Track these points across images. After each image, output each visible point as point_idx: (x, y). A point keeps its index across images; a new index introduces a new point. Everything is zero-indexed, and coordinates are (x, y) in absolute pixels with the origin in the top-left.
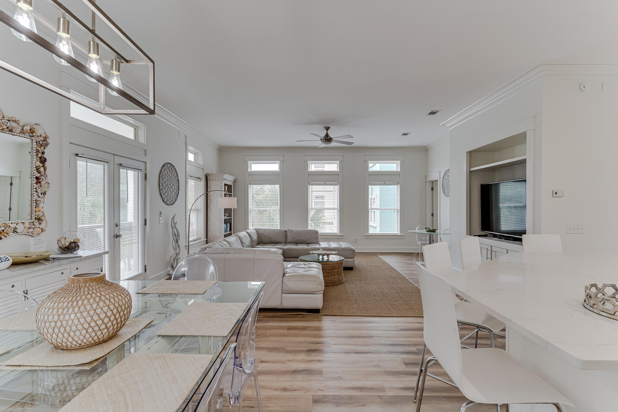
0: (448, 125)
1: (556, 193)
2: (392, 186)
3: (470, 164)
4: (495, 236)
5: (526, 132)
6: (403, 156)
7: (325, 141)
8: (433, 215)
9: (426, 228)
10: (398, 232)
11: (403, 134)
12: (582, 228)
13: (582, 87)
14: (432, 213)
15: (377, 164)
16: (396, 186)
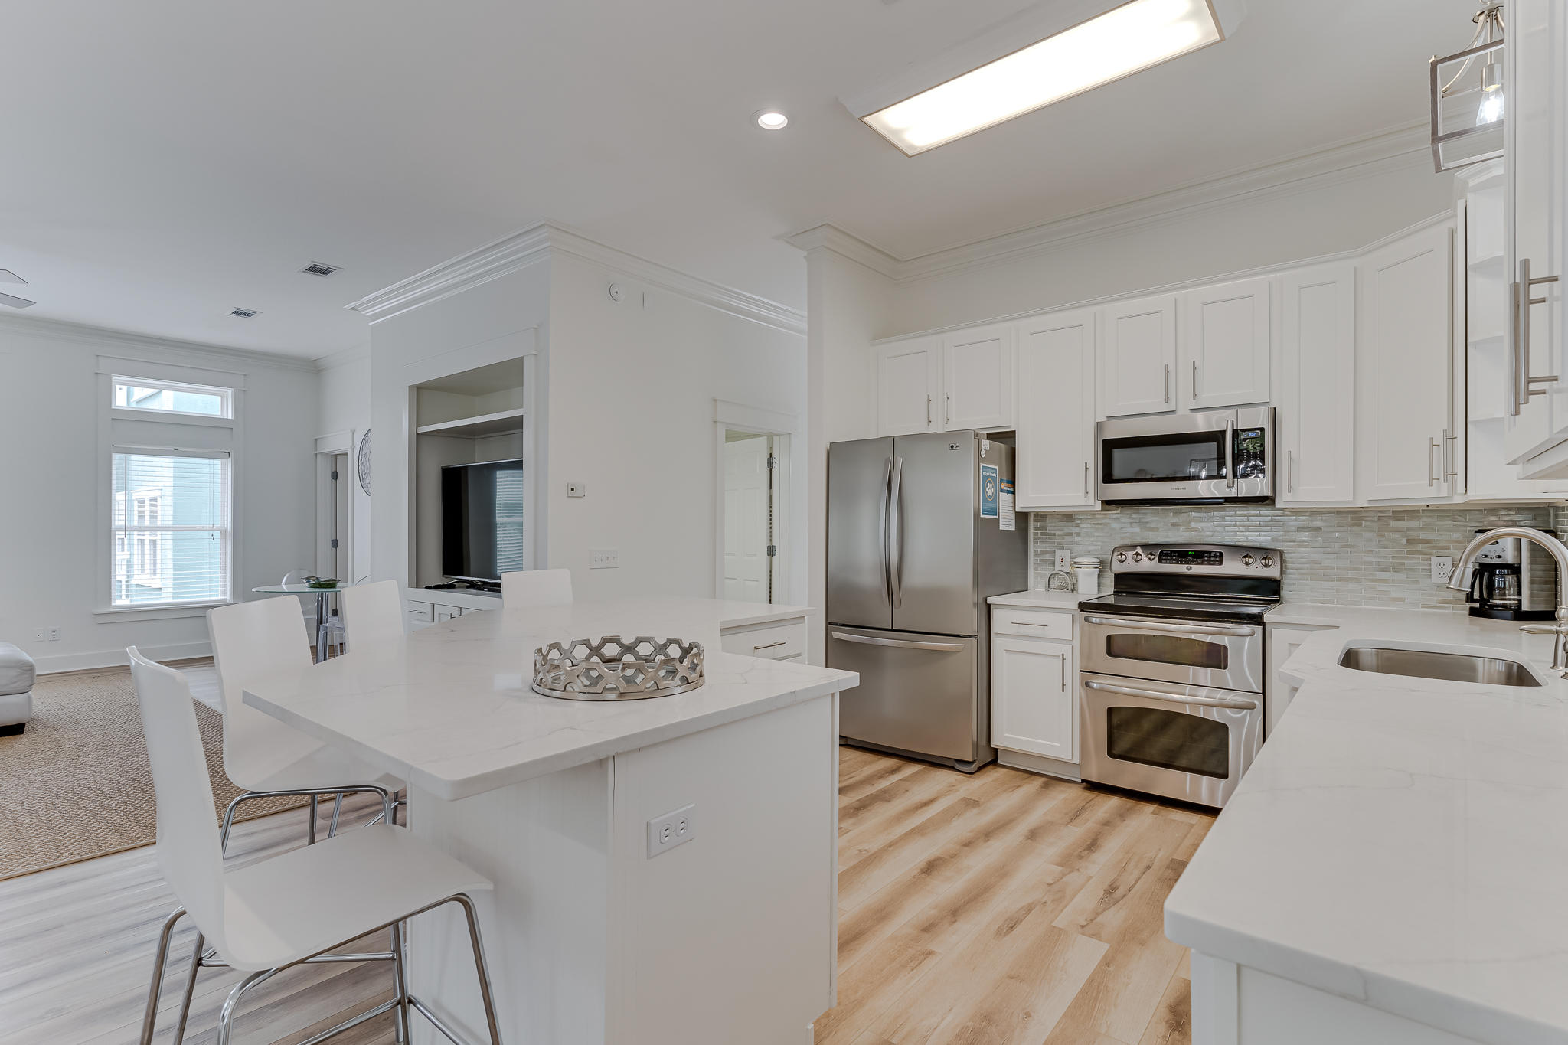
0: (368, 313)
1: (572, 490)
2: (206, 461)
3: (418, 418)
4: (472, 585)
5: (522, 358)
6: (245, 375)
8: (335, 543)
9: (308, 579)
10: (225, 595)
11: (236, 313)
12: (614, 558)
13: (613, 292)
14: (333, 538)
15: (164, 392)
16: (218, 462)
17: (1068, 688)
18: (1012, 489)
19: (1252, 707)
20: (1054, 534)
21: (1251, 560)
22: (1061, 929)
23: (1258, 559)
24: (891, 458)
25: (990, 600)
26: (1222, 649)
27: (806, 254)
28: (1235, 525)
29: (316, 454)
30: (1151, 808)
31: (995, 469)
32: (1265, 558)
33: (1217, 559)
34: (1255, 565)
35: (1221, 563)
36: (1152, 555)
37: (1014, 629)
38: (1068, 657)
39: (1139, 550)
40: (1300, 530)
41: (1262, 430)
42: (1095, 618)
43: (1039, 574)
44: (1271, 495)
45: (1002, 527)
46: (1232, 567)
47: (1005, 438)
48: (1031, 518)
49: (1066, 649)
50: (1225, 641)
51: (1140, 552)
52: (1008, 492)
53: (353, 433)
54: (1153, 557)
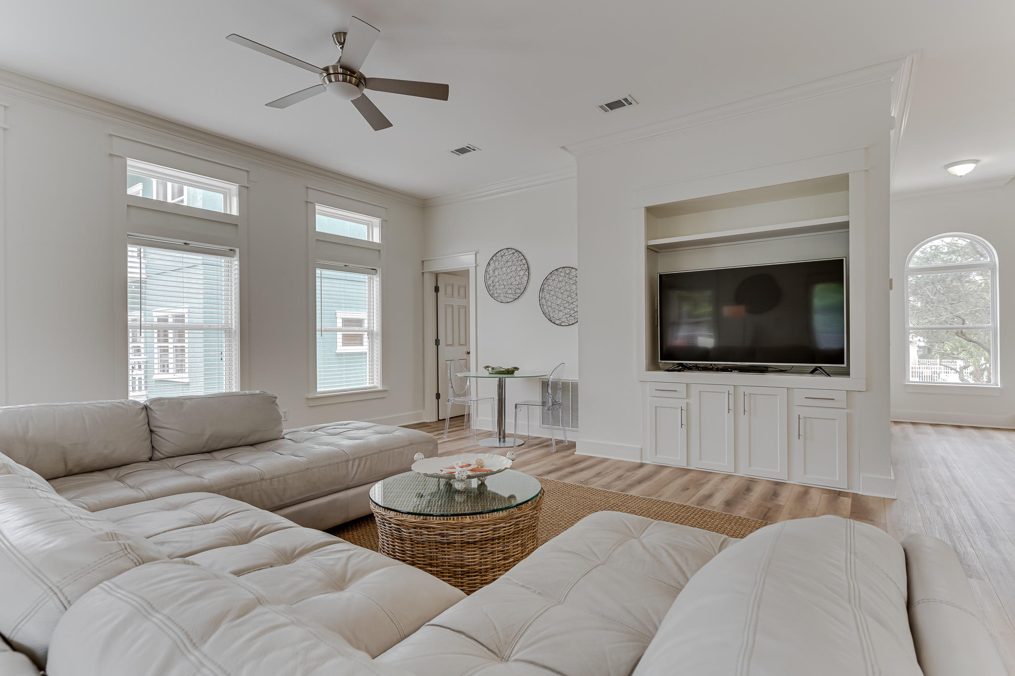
6: (387, 207)
8: (437, 342)
10: (378, 383)
14: (436, 338)
16: (373, 277)
29: (423, 273)
53: (475, 255)
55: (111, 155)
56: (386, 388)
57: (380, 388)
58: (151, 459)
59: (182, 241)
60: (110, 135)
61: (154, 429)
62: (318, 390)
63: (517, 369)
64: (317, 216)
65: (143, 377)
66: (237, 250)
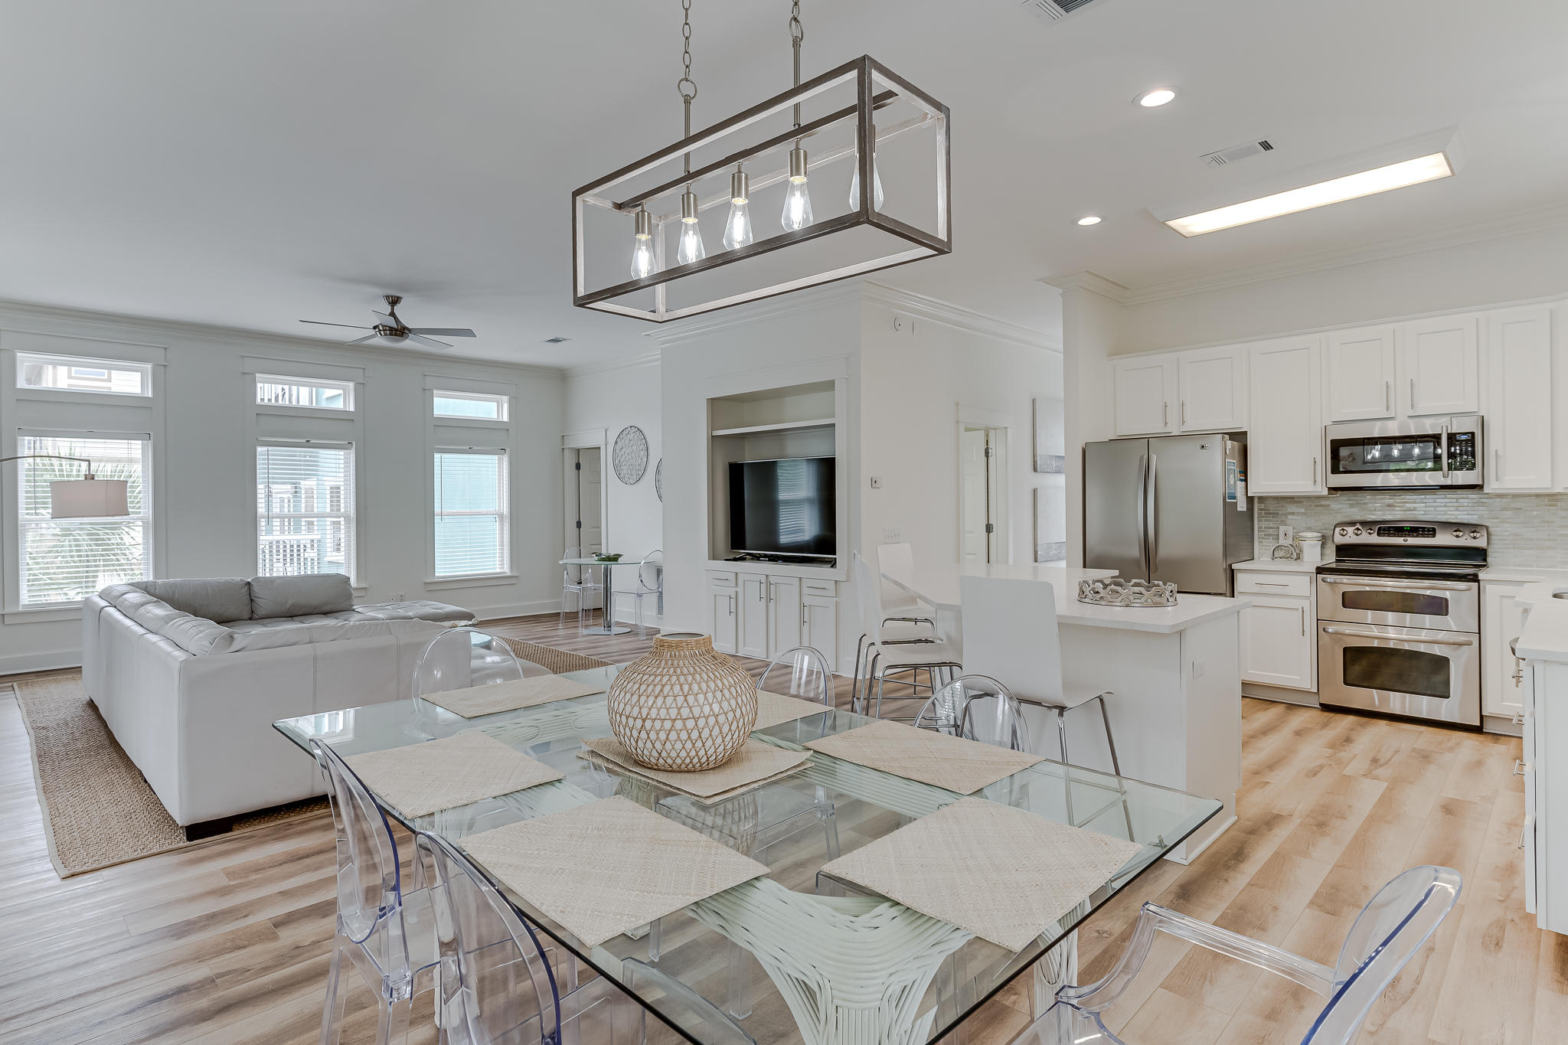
0: (660, 338)
1: (875, 482)
3: (713, 424)
5: (837, 380)
7: (388, 332)
8: (579, 525)
10: (505, 567)
11: (551, 340)
12: (899, 534)
13: (897, 324)
14: (577, 520)
16: (497, 459)
17: (1307, 633)
18: (1243, 478)
19: (1469, 644)
20: (1278, 514)
21: (1461, 534)
22: (1350, 776)
23: (1467, 532)
24: (1146, 456)
25: (1234, 566)
26: (1444, 601)
27: (1061, 291)
28: (1445, 506)
29: (563, 449)
30: (1383, 723)
31: (1234, 463)
32: (1474, 532)
33: (1432, 532)
34: (1465, 537)
35: (1434, 536)
36: (1371, 530)
37: (1257, 589)
38: (1307, 610)
39: (1358, 526)
40: (1504, 509)
41: (1473, 434)
42: (1330, 578)
43: (1263, 546)
44: (1480, 483)
45: (1239, 509)
46: (1443, 539)
47: (1240, 437)
48: (1256, 501)
49: (1306, 604)
50: (1447, 595)
51: (1360, 528)
52: (1241, 480)
53: (606, 432)
54: (1372, 532)
55: (243, 373)
56: (515, 574)
57: (509, 574)
58: (250, 619)
59: (304, 441)
60: (243, 357)
61: (253, 598)
62: (437, 575)
63: (620, 556)
64: (435, 399)
65: (316, 559)
66: (354, 443)
